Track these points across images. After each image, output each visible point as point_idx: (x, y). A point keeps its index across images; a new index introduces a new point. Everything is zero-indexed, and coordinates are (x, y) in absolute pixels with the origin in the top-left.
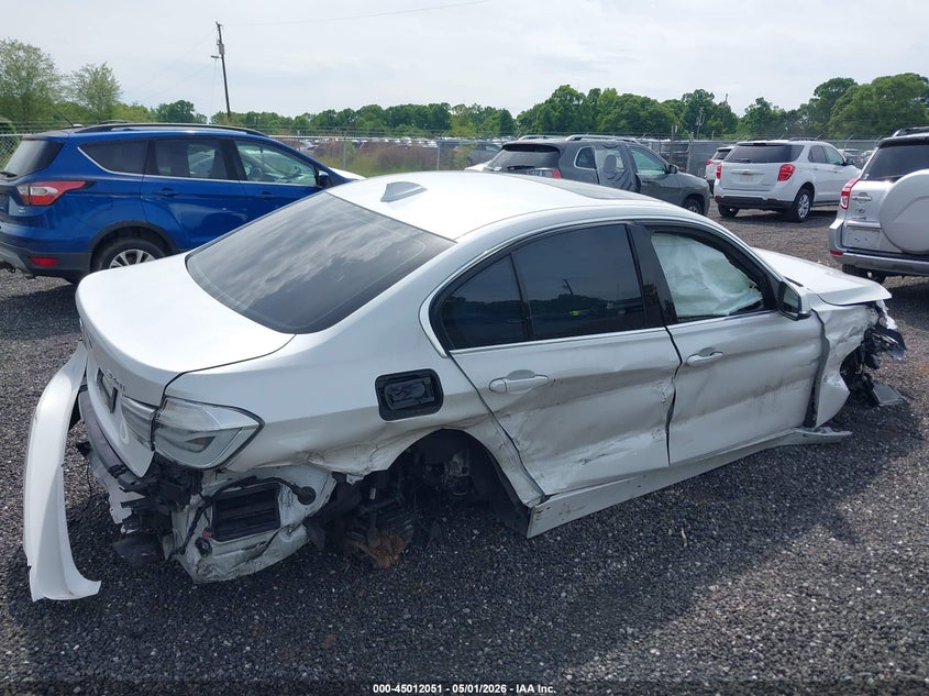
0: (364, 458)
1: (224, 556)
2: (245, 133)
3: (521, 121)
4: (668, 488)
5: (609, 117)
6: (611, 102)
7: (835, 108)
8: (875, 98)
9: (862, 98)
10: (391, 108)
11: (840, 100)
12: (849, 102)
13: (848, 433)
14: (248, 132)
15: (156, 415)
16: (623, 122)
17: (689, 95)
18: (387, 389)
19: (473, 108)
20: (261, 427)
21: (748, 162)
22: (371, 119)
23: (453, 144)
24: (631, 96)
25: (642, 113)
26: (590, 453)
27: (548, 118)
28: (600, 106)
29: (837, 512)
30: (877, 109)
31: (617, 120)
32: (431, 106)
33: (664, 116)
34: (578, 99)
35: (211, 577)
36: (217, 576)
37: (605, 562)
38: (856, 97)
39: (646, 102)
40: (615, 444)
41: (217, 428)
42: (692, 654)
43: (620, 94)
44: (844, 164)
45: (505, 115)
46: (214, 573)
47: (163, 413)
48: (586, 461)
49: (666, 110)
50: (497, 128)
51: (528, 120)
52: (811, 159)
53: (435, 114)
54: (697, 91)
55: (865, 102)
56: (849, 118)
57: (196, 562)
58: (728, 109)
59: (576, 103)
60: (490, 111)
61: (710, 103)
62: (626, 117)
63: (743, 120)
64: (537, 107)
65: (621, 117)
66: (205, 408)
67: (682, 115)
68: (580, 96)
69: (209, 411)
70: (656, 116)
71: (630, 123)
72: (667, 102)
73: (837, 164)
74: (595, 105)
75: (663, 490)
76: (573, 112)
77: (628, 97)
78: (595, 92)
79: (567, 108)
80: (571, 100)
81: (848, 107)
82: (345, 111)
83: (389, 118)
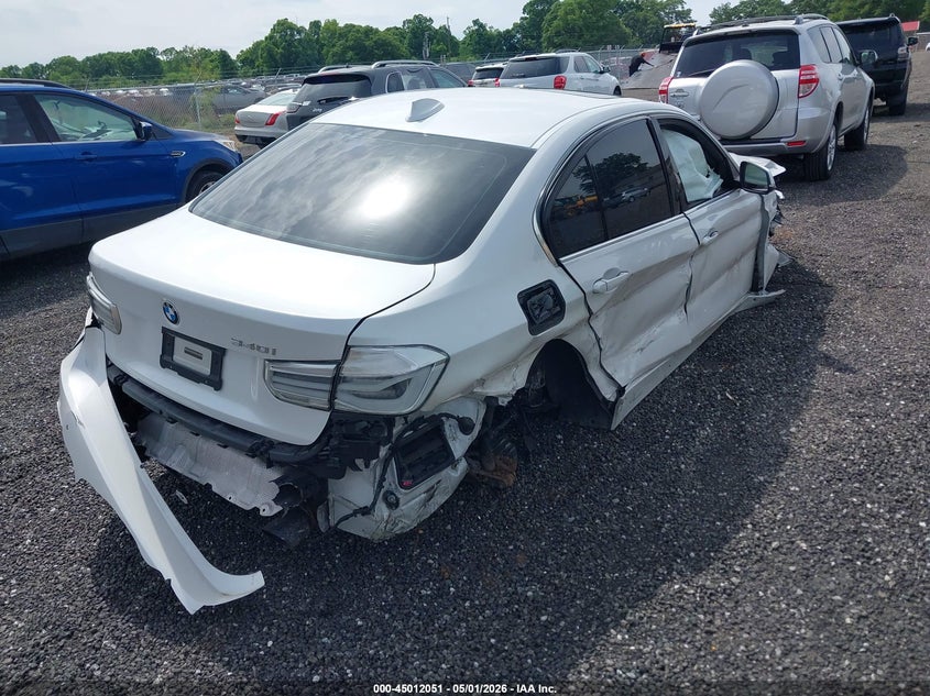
0: (508, 379)
1: (410, 504)
2: (42, 86)
3: (242, 62)
4: (683, 364)
5: (335, 49)
6: (333, 33)
7: (544, 25)
8: (577, 12)
9: (567, 14)
10: (88, 59)
11: (548, 17)
12: (555, 18)
13: (782, 291)
14: (46, 84)
15: (339, 369)
16: (350, 54)
17: (409, 21)
18: (528, 302)
19: (185, 51)
20: (447, 361)
21: (524, 77)
22: (67, 73)
23: (189, 90)
24: (354, 26)
25: (367, 43)
26: (642, 343)
27: (271, 55)
28: (324, 39)
29: (821, 352)
30: (581, 23)
31: (344, 52)
32: (135, 52)
33: (389, 44)
34: (299, 33)
35: (397, 530)
36: (403, 527)
37: (695, 432)
38: (561, 13)
39: (369, 31)
40: (656, 330)
41: (413, 368)
42: (821, 482)
43: (341, 25)
44: (602, 73)
45: (224, 56)
46: (400, 525)
47: (347, 365)
48: (642, 350)
49: (390, 38)
50: (218, 71)
51: (248, 59)
52: (577, 70)
53: (142, 60)
54: (416, 17)
55: (569, 17)
56: (558, 34)
57: (386, 518)
58: (448, 31)
59: (298, 37)
60: (205, 53)
61: (430, 28)
62: (351, 48)
63: (464, 42)
64: (257, 45)
65: (346, 49)
66: (397, 350)
67: (406, 41)
68: (300, 30)
69: (401, 352)
70: (382, 45)
71: (357, 54)
72: (388, 30)
73: (596, 72)
74: (318, 39)
75: (680, 367)
76: (296, 47)
77: (350, 27)
78: (315, 24)
79: (290, 44)
80: (292, 35)
81: (555, 23)
82: (31, 66)
83: (87, 70)
